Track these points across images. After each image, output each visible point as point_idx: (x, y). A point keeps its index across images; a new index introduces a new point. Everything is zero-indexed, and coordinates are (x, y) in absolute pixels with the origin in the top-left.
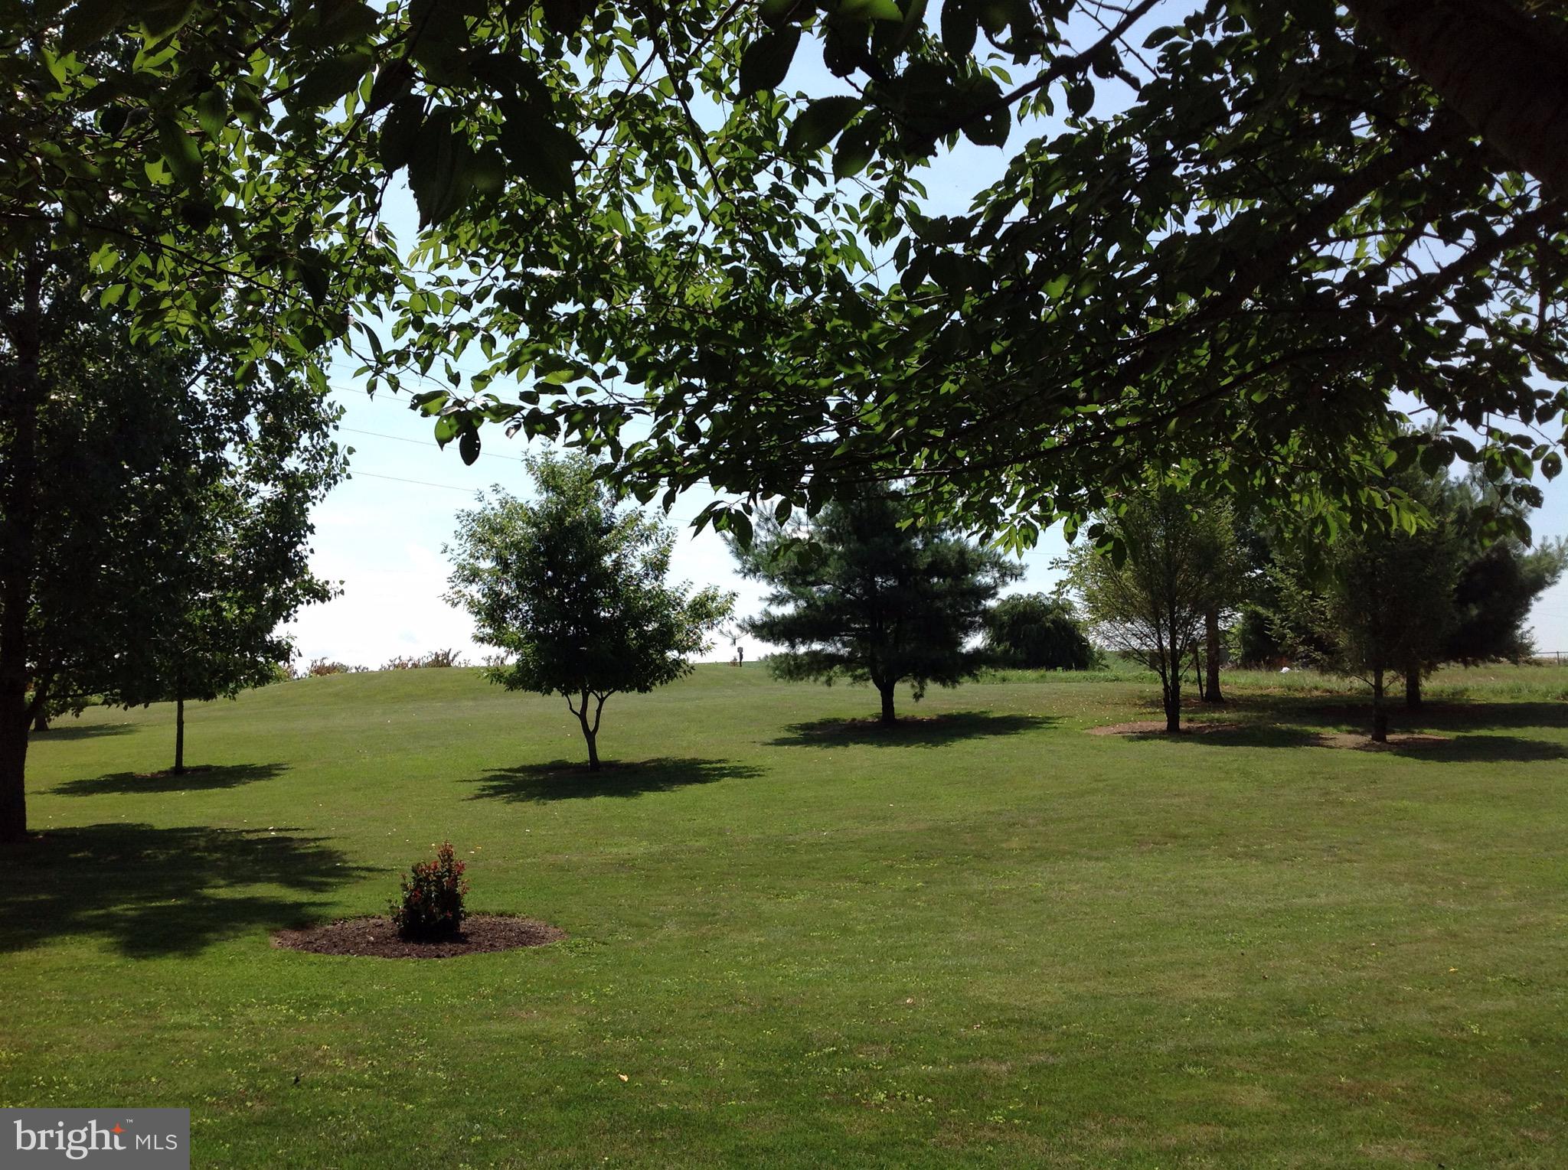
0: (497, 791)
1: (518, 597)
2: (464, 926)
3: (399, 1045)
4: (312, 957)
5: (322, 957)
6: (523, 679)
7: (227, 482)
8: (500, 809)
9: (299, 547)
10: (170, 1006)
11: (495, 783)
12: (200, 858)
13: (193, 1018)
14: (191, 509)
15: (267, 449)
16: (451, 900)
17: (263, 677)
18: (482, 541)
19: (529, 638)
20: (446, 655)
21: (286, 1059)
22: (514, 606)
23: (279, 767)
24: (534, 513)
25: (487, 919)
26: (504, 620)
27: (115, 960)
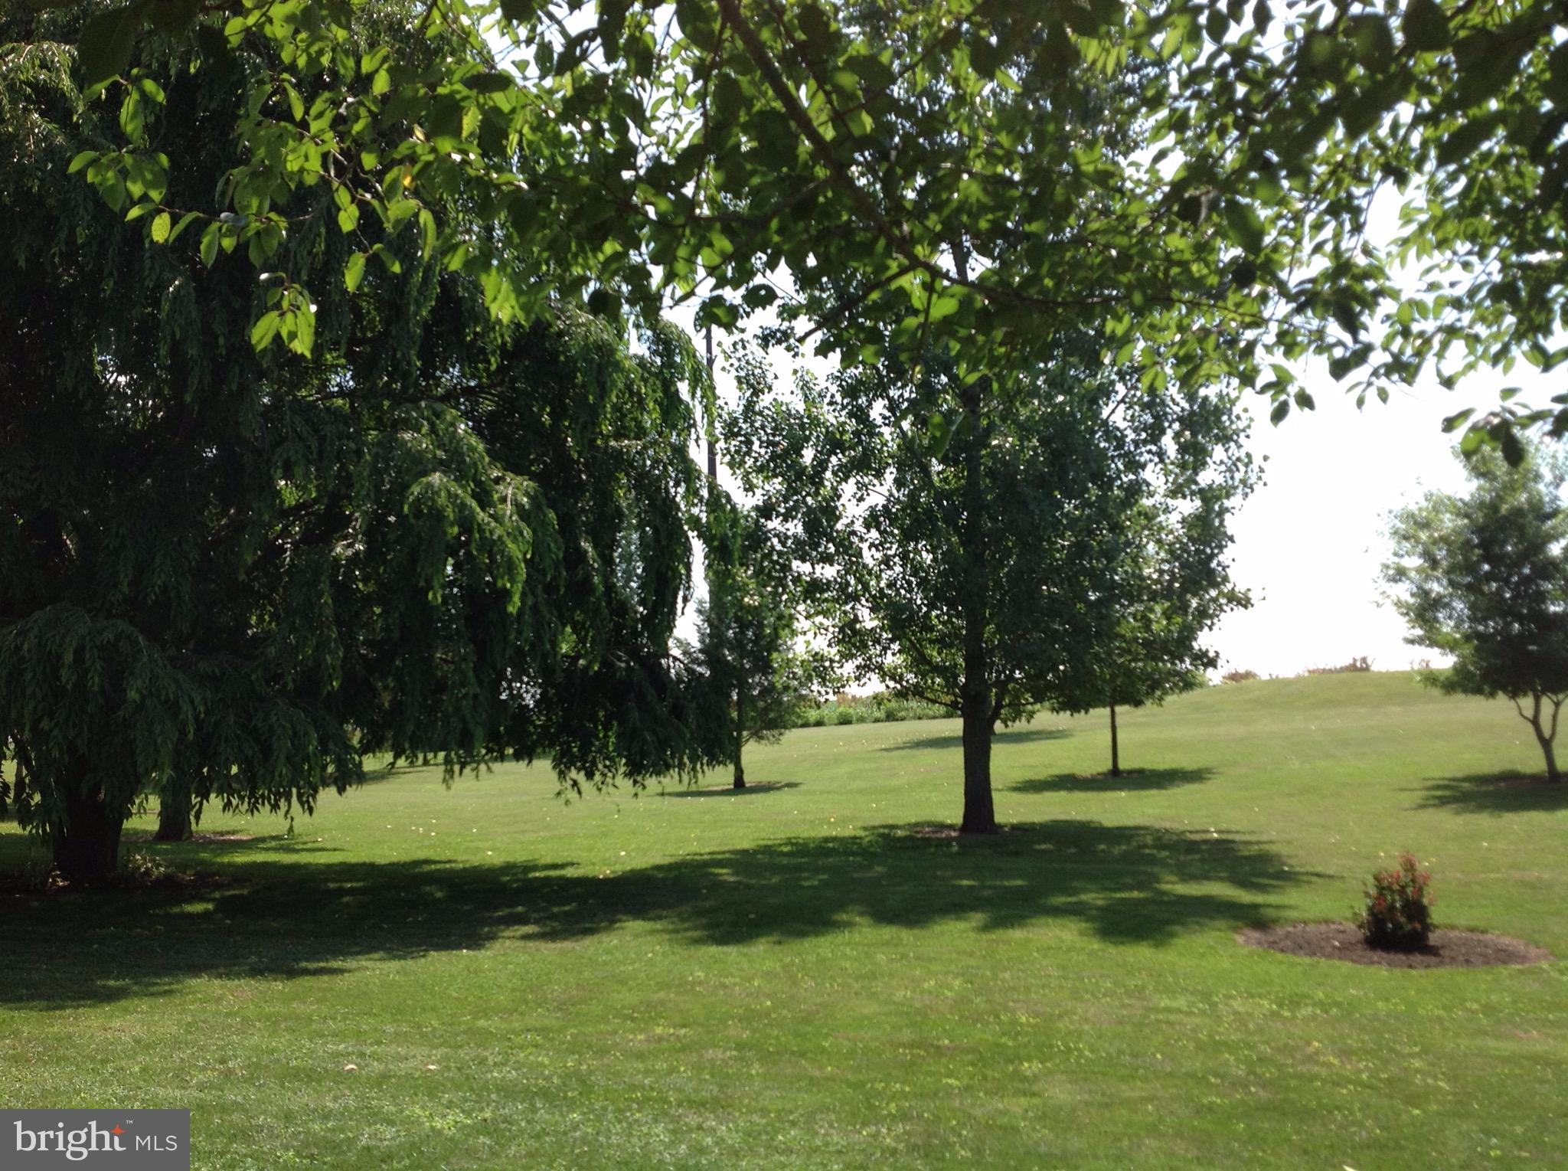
0: (1443, 802)
1: (1451, 595)
2: (1434, 938)
3: (1392, 1050)
4: (1280, 956)
5: (1290, 957)
6: (1460, 683)
7: (1147, 502)
8: (1450, 821)
9: (1221, 557)
10: (1156, 990)
11: (1439, 793)
12: (1149, 855)
13: (1181, 1002)
14: (1116, 528)
15: (1183, 466)
16: (1416, 910)
17: (1188, 683)
18: (1406, 538)
19: (1467, 638)
20: (1364, 660)
21: (1279, 1050)
22: (1447, 605)
23: (1208, 771)
24: (1465, 504)
25: (1456, 933)
26: (1436, 620)
27: (1096, 945)
